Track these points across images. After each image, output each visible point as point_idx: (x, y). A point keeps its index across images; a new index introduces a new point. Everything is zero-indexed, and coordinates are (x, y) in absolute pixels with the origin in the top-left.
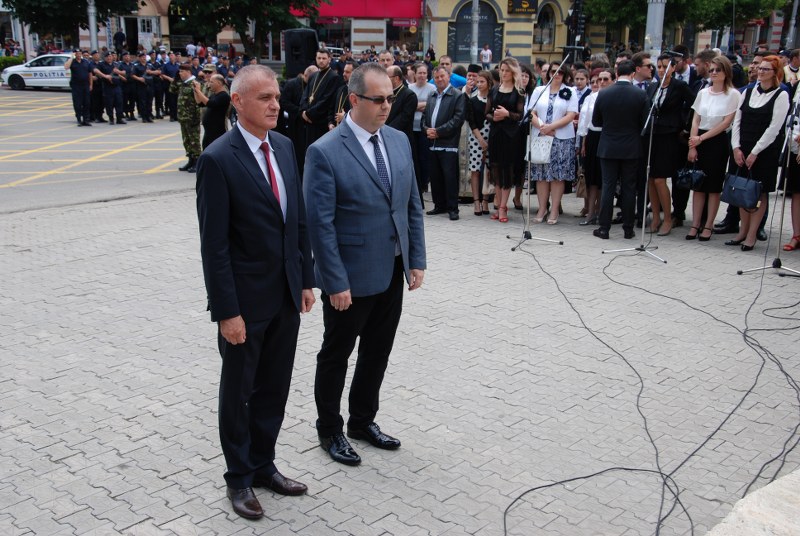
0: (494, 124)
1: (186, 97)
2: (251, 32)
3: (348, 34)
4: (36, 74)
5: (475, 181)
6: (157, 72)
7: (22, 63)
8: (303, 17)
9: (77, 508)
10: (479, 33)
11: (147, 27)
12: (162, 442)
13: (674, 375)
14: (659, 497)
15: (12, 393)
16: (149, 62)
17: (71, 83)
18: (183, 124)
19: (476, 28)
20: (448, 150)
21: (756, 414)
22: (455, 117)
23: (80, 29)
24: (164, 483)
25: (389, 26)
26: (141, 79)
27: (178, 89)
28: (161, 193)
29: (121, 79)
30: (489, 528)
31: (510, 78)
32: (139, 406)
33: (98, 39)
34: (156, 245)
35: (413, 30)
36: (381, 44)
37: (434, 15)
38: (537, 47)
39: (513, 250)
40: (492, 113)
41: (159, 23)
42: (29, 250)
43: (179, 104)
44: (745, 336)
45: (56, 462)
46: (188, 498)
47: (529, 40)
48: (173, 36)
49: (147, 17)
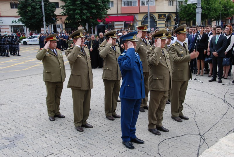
2: (87, 27)
3: (114, 26)
6: (62, 38)
7: (26, 38)
8: (101, 22)
9: (48, 146)
11: (59, 27)
12: (68, 130)
13: (204, 111)
14: (200, 141)
15: (30, 119)
16: (60, 36)
17: (39, 43)
19: (149, 23)
21: (227, 120)
23: (42, 28)
24: (69, 140)
25: (125, 23)
26: (58, 40)
27: (68, 42)
30: (154, 149)
32: (62, 122)
33: (46, 30)
35: (132, 24)
37: (137, 20)
41: (62, 26)
42: (31, 85)
44: (224, 100)
45: (42, 135)
46: (76, 143)
47: (164, 25)
48: (66, 29)
49: (59, 24)
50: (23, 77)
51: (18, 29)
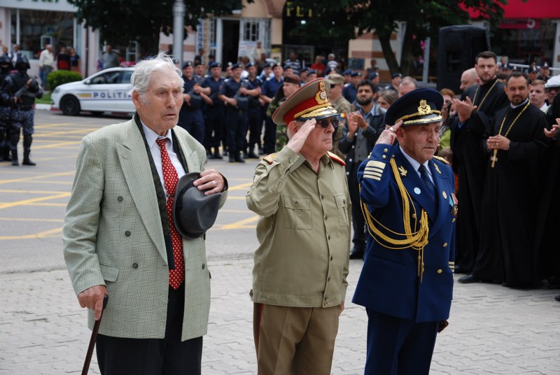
2: (396, 46)
4: (96, 95)
6: (254, 91)
7: (80, 79)
8: (480, 19)
11: (252, 33)
16: (246, 78)
23: (162, 35)
26: (231, 101)
29: (203, 100)
33: (184, 49)
41: (268, 28)
48: (287, 46)
49: (254, 19)
50: (19, 272)
51: (49, 30)
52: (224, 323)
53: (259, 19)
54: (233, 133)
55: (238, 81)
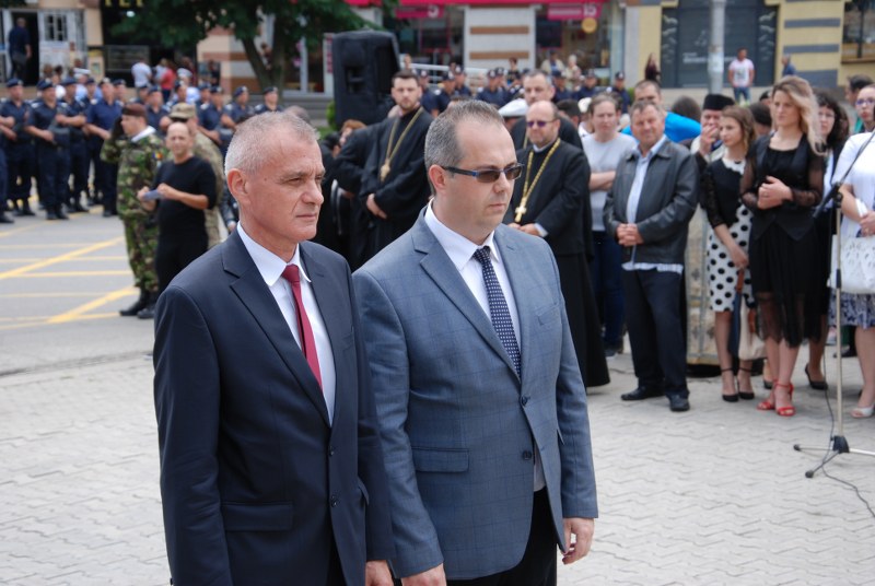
0: (759, 215)
1: (135, 170)
3: (459, 38)
5: (723, 331)
8: (369, 6)
10: (727, 26)
11: (58, 30)
16: (63, 100)
18: (128, 221)
19: (719, 17)
20: (662, 268)
22: (677, 201)
25: (541, 18)
26: (46, 134)
27: (118, 153)
28: (82, 363)
31: (794, 119)
34: (68, 469)
35: (589, 26)
36: (525, 55)
38: (852, 51)
39: (809, 475)
40: (755, 191)
41: (81, 22)
43: (120, 183)
47: (834, 36)
48: (110, 47)
49: (58, 10)
52: (76, 470)
53: (67, 11)
54: (50, 178)
55: (52, 105)
